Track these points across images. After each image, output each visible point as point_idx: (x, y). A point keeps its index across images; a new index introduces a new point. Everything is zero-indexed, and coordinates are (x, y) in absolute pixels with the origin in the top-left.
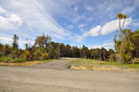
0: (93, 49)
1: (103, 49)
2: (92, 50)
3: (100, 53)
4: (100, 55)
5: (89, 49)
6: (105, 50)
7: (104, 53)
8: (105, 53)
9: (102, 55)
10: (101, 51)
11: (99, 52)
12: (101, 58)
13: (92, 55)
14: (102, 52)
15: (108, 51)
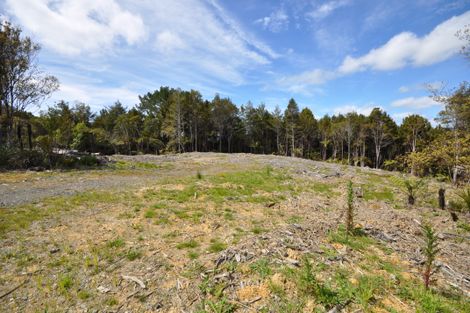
0: (334, 117)
1: (377, 115)
2: (327, 121)
3: (362, 135)
4: (359, 143)
5: (318, 117)
6: (389, 122)
7: (380, 133)
8: (384, 135)
9: (370, 142)
10: (366, 125)
11: (357, 130)
12: (363, 157)
13: (325, 143)
14: (369, 130)
15: (399, 123)
